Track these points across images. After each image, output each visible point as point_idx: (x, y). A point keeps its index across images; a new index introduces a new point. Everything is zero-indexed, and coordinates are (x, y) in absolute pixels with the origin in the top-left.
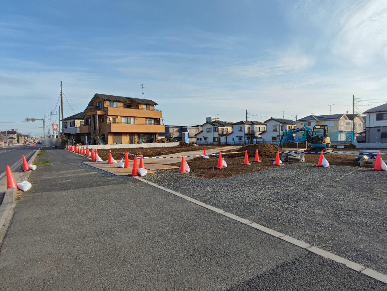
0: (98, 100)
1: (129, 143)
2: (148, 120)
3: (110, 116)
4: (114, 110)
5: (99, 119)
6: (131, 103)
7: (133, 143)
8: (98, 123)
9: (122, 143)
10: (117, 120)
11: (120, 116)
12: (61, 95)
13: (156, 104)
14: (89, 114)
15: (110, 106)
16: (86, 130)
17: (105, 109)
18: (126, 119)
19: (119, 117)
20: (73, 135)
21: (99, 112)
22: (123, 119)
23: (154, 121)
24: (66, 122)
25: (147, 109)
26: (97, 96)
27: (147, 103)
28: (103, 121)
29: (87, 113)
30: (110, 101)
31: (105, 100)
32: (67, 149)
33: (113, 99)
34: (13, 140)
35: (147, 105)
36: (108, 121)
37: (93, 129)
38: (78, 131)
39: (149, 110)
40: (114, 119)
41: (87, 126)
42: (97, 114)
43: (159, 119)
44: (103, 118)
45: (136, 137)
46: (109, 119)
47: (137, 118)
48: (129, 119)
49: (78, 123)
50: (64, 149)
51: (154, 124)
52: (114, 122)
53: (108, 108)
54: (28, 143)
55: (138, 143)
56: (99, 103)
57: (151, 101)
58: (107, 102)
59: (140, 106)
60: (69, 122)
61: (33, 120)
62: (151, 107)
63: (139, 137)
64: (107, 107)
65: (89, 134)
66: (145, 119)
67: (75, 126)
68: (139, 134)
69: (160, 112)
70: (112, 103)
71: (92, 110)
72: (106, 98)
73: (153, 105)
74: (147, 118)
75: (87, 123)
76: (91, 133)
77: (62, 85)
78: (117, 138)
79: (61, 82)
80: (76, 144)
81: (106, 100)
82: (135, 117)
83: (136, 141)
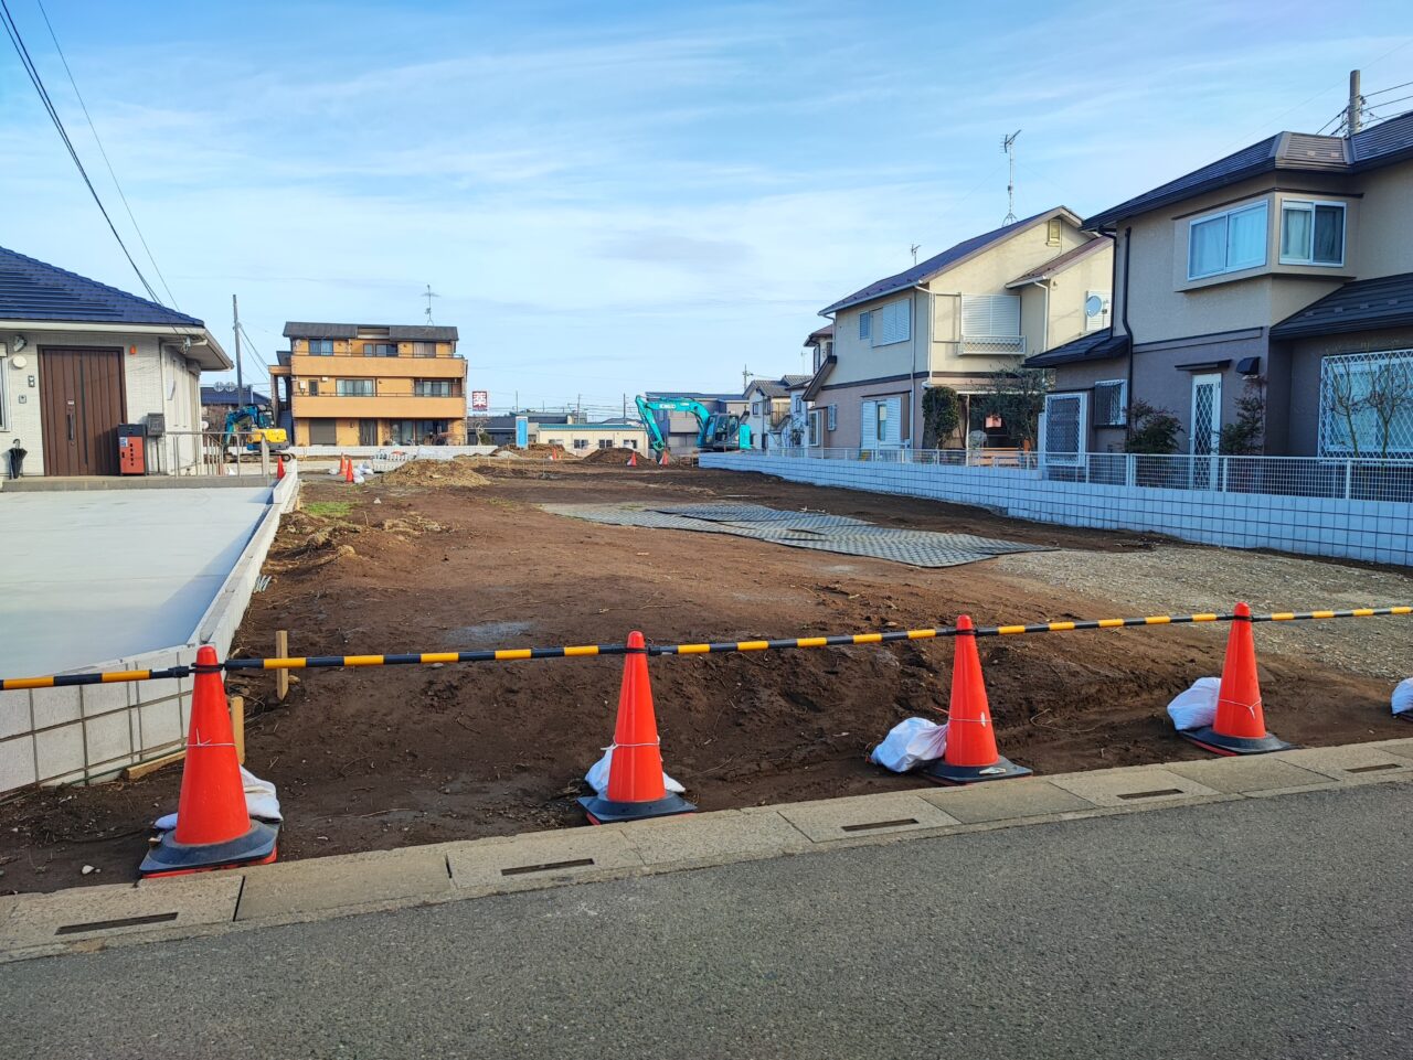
1: (358, 443)
3: (299, 376)
4: (309, 361)
9: (335, 444)
10: (321, 387)
11: (329, 377)
12: (235, 328)
18: (350, 382)
19: (324, 379)
21: (275, 369)
22: (340, 383)
23: (451, 386)
25: (427, 356)
27: (423, 336)
30: (304, 340)
35: (425, 342)
39: (434, 356)
40: (313, 387)
43: (462, 379)
46: (299, 385)
47: (383, 380)
48: (357, 382)
51: (449, 395)
52: (314, 391)
53: (293, 358)
55: (386, 443)
58: (298, 343)
59: (401, 346)
62: (441, 349)
63: (390, 430)
66: (409, 382)
69: (465, 361)
70: (313, 345)
73: (449, 342)
78: (323, 430)
81: (296, 339)
82: (376, 378)
83: (380, 440)
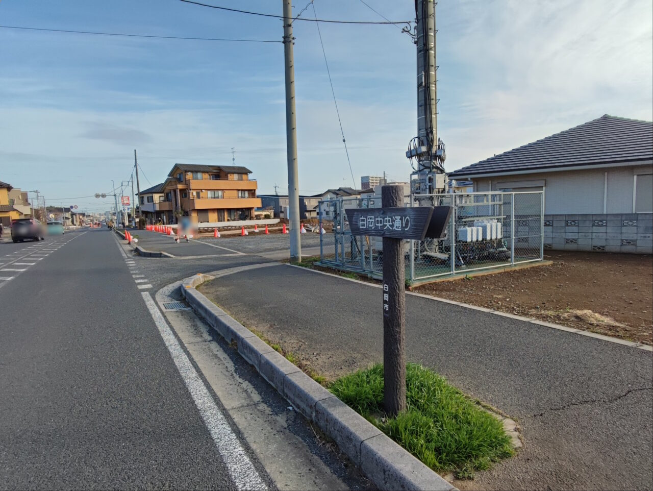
0: (179, 172)
1: (217, 220)
2: (240, 192)
3: (193, 189)
4: (198, 182)
5: (180, 195)
6: (219, 173)
7: (222, 221)
8: (179, 199)
9: (208, 222)
10: (201, 195)
11: (205, 190)
12: (136, 166)
13: (251, 172)
14: (168, 188)
15: (194, 179)
16: (166, 207)
17: (187, 182)
18: (213, 192)
19: (203, 191)
20: (151, 213)
21: (180, 186)
22: (209, 192)
23: (249, 193)
24: (143, 197)
25: (239, 180)
26: (177, 167)
27: (238, 171)
28: (186, 196)
29: (167, 187)
30: (192, 172)
31: (186, 171)
32: (147, 229)
33: (196, 169)
34: (67, 221)
35: (238, 173)
36: (191, 196)
37: (174, 206)
38: (157, 209)
39: (242, 180)
40: (198, 194)
41: (167, 203)
42: (177, 189)
43: (255, 190)
44: (185, 193)
45: (226, 214)
46: (193, 193)
47: (226, 191)
48: (216, 192)
49: (157, 197)
50: (143, 229)
51: (249, 197)
52: (198, 196)
53: (191, 181)
54: (84, 224)
55: (228, 220)
56: (180, 174)
57: (244, 168)
58: (189, 173)
59: (229, 175)
60: (146, 197)
61: (104, 196)
62: (244, 176)
63: (230, 215)
64: (189, 180)
65: (170, 212)
66: (236, 192)
67: (153, 201)
68: (230, 210)
69: (255, 182)
70: (195, 175)
71: (173, 183)
72: (187, 169)
73: (246, 174)
74: (238, 190)
75: (167, 198)
76: (172, 211)
77: (137, 154)
78: (203, 215)
79: (135, 150)
80: (155, 223)
81: (188, 171)
82: (223, 190)
83: (226, 219)
